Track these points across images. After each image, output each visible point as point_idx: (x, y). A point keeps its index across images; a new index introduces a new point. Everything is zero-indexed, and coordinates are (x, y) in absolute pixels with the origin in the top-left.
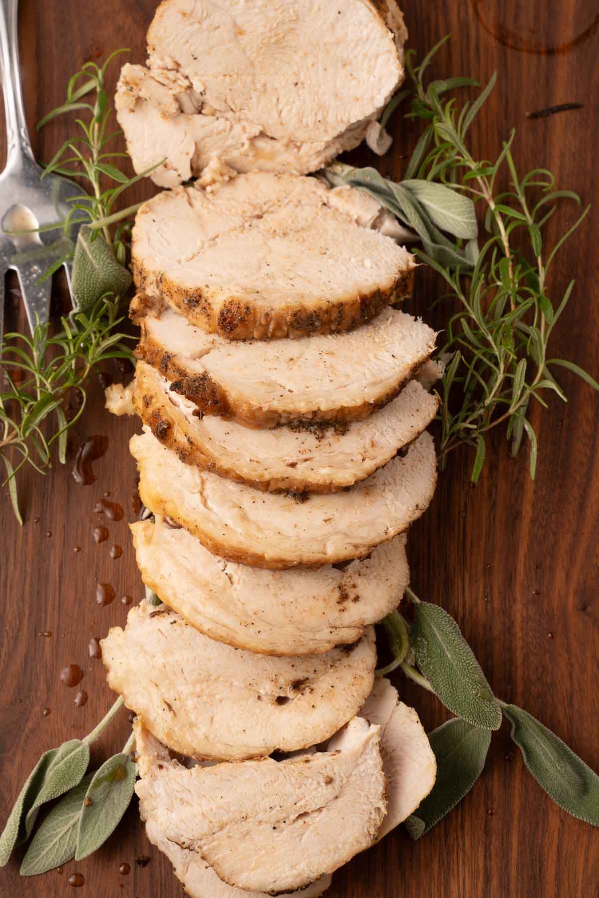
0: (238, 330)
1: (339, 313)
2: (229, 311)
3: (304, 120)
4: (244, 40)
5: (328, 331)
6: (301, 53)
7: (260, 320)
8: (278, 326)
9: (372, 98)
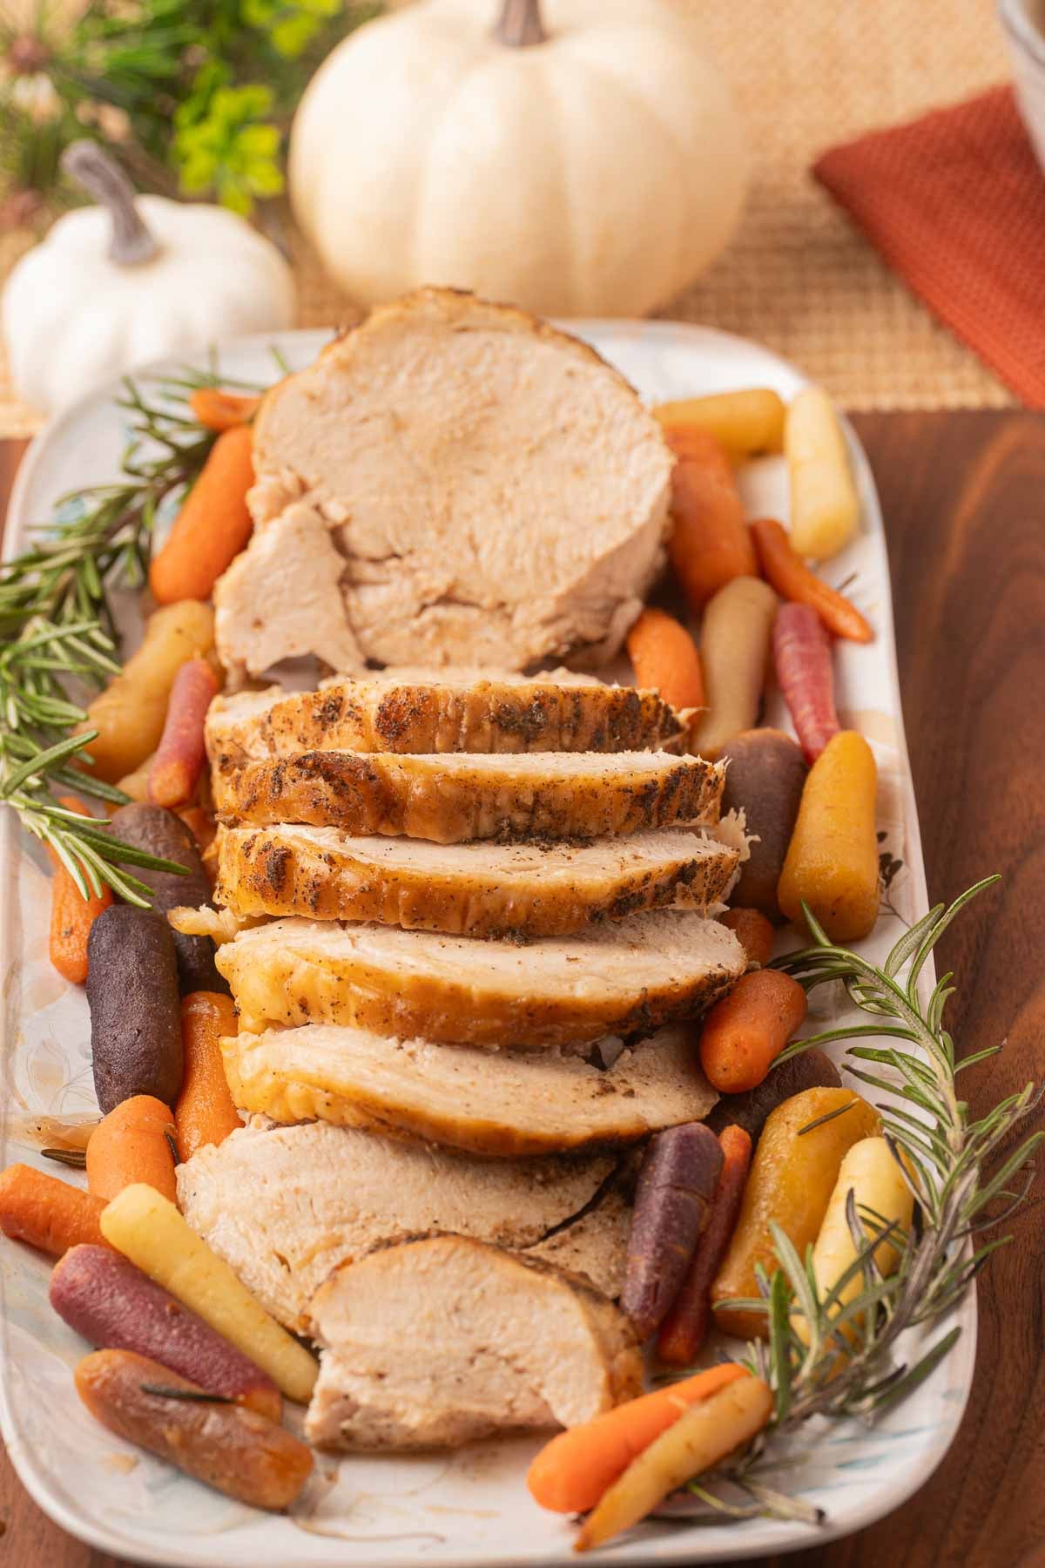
0: (410, 735)
1: (575, 707)
2: (393, 702)
3: (518, 561)
4: (408, 440)
5: (557, 746)
6: (503, 457)
7: (445, 710)
8: (476, 727)
9: (628, 515)
